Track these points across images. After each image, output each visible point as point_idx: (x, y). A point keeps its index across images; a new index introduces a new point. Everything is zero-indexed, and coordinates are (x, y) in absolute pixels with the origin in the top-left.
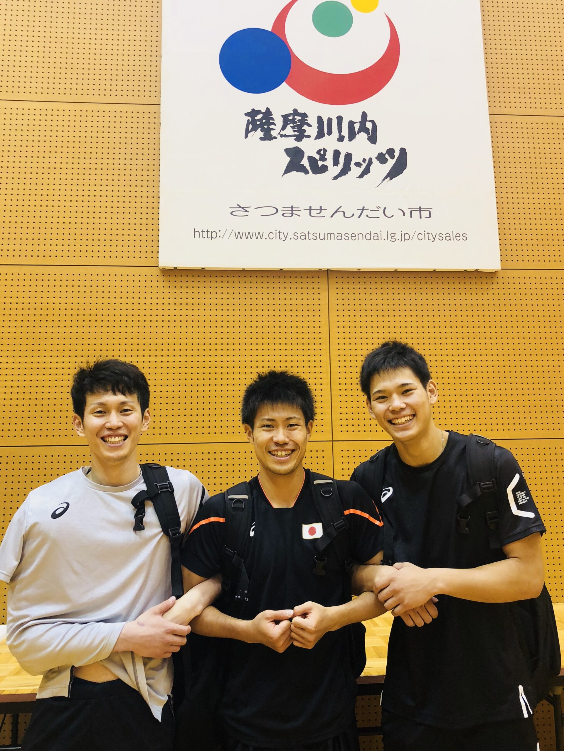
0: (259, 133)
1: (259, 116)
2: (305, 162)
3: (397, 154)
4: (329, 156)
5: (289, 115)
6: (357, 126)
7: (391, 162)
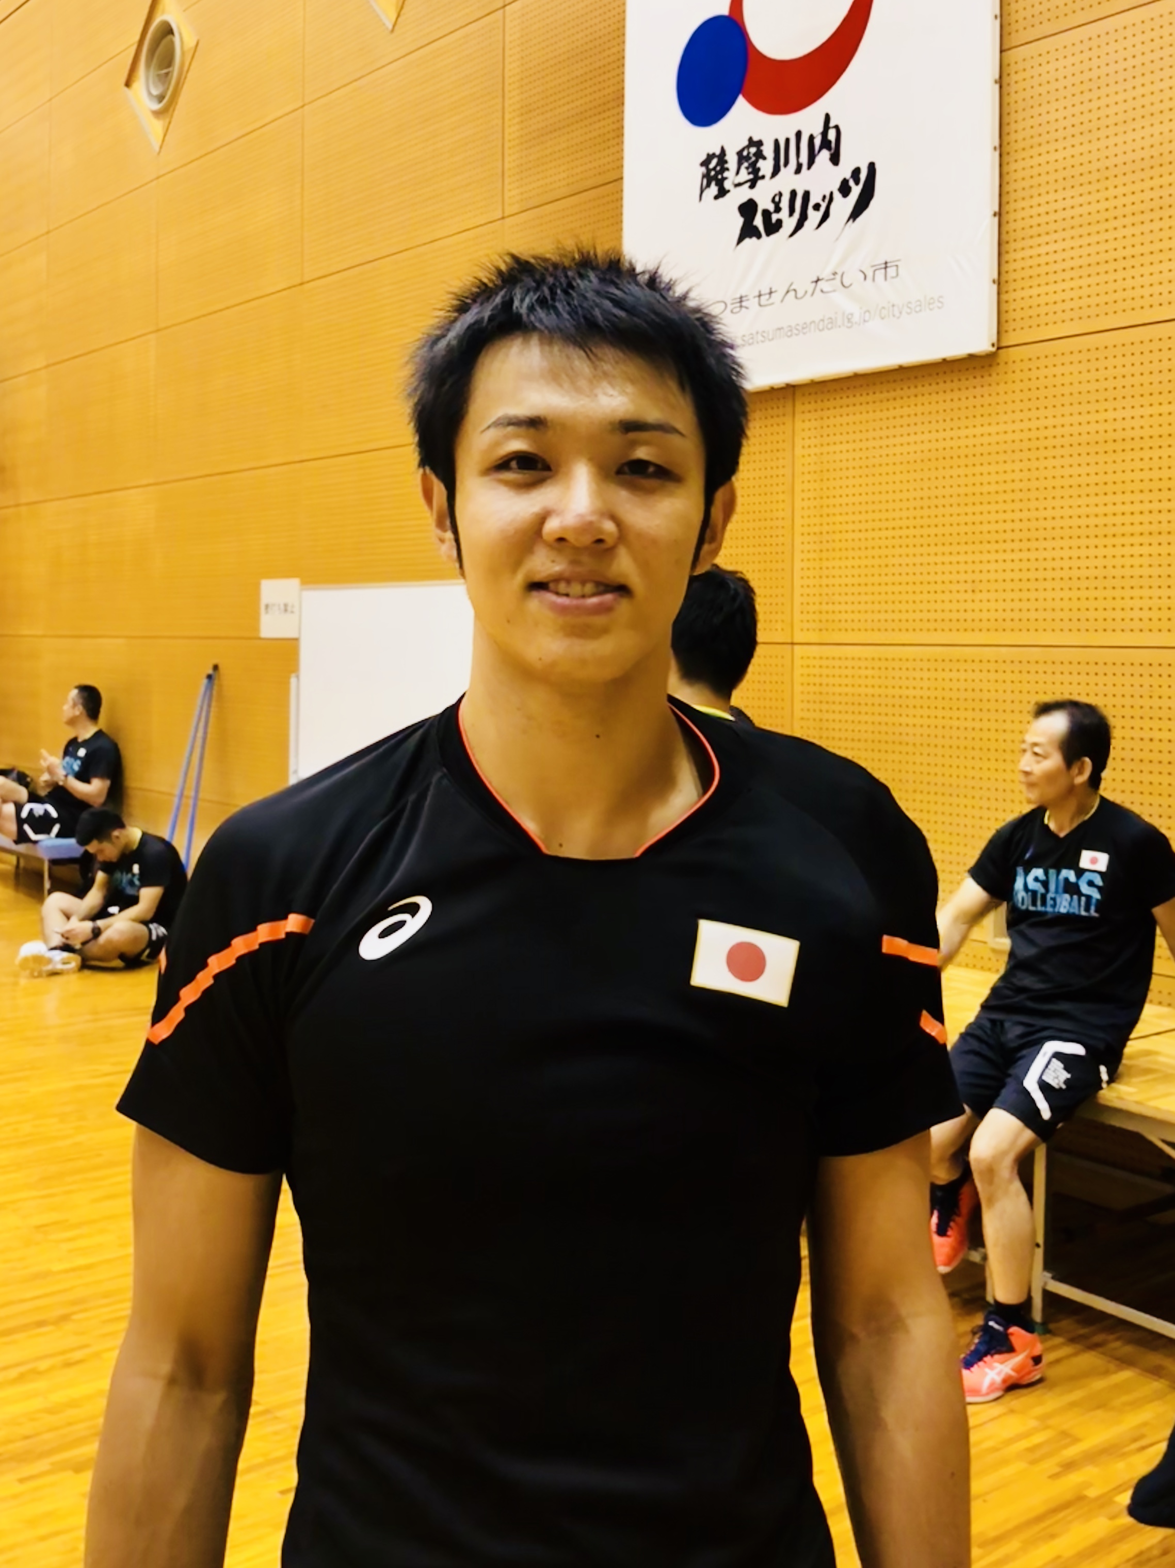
0: (714, 189)
1: (714, 162)
2: (758, 222)
3: (863, 176)
4: (785, 204)
5: (743, 150)
6: (817, 142)
7: (856, 190)
